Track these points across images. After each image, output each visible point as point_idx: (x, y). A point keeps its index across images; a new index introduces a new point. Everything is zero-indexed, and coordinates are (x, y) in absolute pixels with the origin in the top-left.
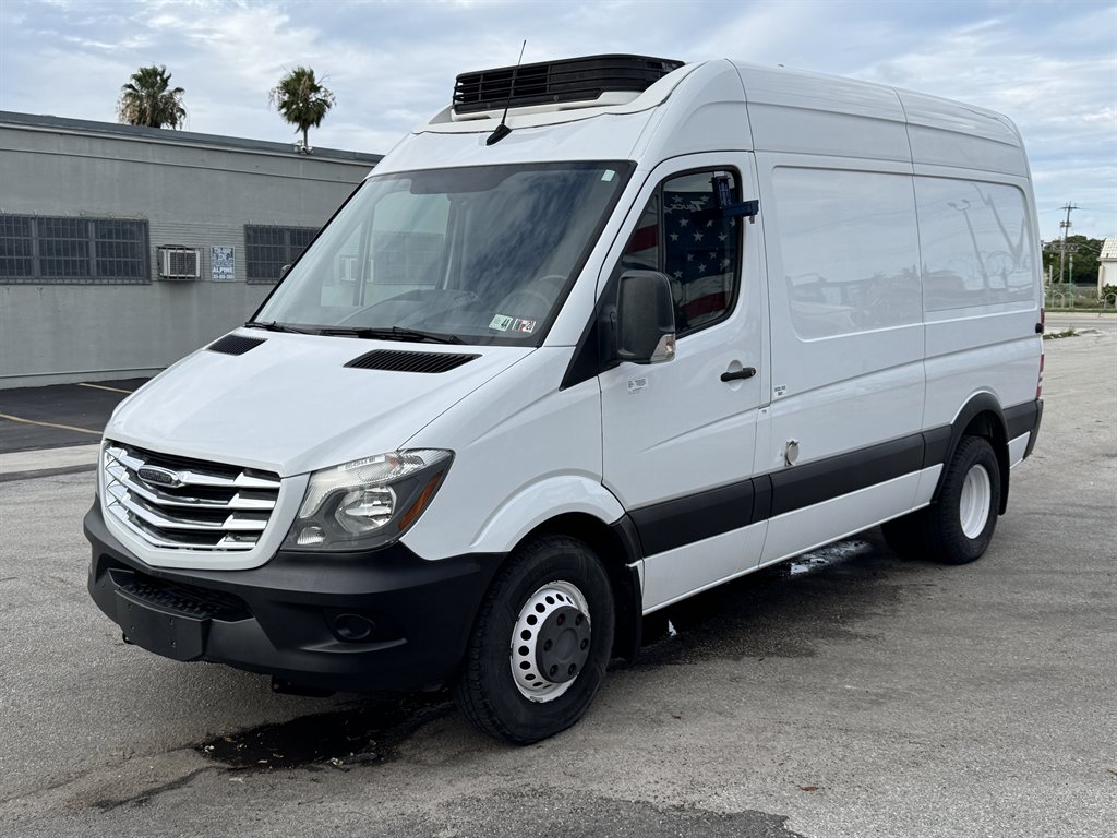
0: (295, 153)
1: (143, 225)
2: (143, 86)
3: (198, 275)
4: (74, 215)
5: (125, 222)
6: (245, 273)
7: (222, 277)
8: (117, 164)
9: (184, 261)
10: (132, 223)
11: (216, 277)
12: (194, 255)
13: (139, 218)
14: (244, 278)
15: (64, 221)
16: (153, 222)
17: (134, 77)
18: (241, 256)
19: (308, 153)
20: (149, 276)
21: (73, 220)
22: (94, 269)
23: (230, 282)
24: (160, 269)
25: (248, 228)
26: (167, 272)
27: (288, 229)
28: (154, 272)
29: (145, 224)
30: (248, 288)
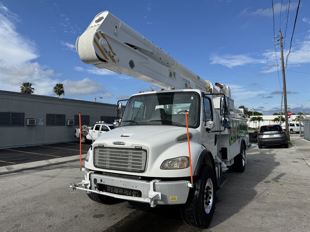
0: (58, 99)
1: (23, 114)
2: (25, 86)
3: (35, 124)
4: (7, 111)
5: (19, 113)
6: (46, 124)
7: (41, 125)
8: (18, 101)
9: (32, 122)
10: (21, 113)
11: (39, 125)
12: (35, 120)
13: (22, 112)
14: (46, 125)
15: (4, 113)
16: (25, 113)
17: (23, 85)
18: (45, 120)
19: (61, 99)
20: (24, 125)
21: (6, 113)
22: (11, 123)
23: (42, 126)
24: (26, 123)
25: (47, 114)
26: (28, 124)
27: (56, 115)
28: (25, 124)
29: (24, 114)
30: (46, 127)
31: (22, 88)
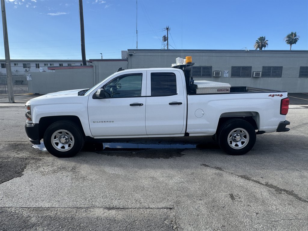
3: (220, 76)
4: (199, 66)
5: (207, 67)
6: (231, 75)
7: (226, 76)
9: (218, 73)
10: (209, 67)
11: (224, 76)
12: (220, 72)
13: (210, 66)
14: (230, 77)
18: (230, 72)
19: (248, 51)
21: (198, 67)
22: (201, 75)
23: (227, 77)
25: (232, 67)
26: (214, 76)
27: (241, 67)
28: (212, 76)
29: (212, 67)
30: (231, 78)
31: (257, 42)
